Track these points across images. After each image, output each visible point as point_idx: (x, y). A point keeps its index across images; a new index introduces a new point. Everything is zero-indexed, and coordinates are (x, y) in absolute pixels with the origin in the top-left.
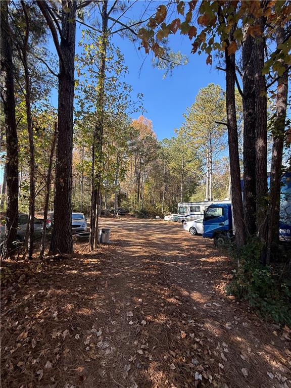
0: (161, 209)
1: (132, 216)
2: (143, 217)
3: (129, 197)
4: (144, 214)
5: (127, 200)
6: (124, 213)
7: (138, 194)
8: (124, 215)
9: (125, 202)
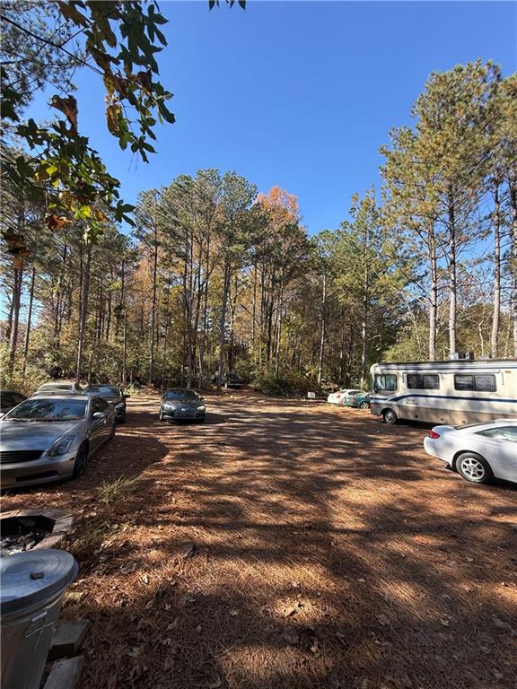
0: (315, 377)
1: (256, 390)
2: (278, 395)
3: (250, 351)
4: (281, 388)
5: (246, 357)
6: (239, 384)
7: (268, 346)
8: (238, 388)
9: (242, 362)
